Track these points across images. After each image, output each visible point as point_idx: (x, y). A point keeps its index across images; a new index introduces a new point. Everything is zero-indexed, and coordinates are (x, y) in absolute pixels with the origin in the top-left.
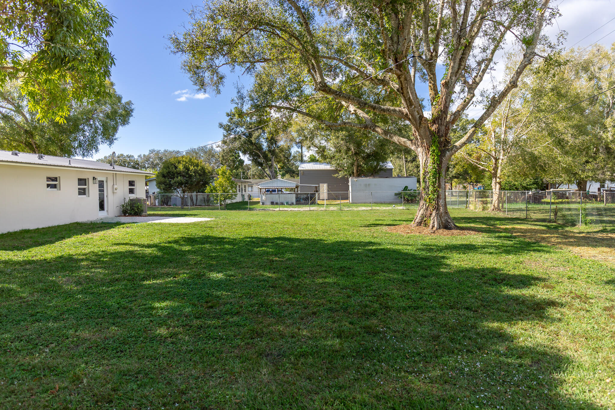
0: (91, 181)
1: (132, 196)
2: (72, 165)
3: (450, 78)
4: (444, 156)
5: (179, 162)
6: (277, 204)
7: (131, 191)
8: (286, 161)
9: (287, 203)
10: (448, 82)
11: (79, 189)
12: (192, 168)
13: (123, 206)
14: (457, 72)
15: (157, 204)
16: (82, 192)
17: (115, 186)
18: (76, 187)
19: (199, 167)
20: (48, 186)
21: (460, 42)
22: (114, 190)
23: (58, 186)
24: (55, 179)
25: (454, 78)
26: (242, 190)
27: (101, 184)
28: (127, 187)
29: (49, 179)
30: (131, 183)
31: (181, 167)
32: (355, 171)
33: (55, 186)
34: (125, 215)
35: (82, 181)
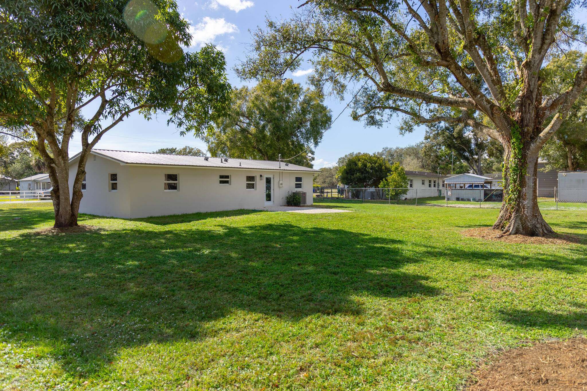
0: (258, 179)
1: (299, 190)
2: (242, 166)
3: (533, 56)
4: (529, 149)
5: (359, 160)
6: (463, 200)
7: (298, 186)
8: (498, 154)
9: (474, 200)
10: (530, 61)
11: (247, 184)
12: (369, 165)
13: (288, 198)
14: (541, 49)
15: (350, 197)
16: (250, 186)
17: (281, 182)
18: (245, 182)
19: (377, 165)
20: (221, 182)
21: (538, 12)
22: (280, 185)
23: (229, 182)
24: (227, 177)
25: (537, 56)
26: (438, 185)
27: (268, 181)
28: (294, 182)
29: (221, 177)
30: (299, 179)
31: (360, 164)
32: (570, 164)
33: (227, 182)
34: (288, 206)
35: (250, 178)
